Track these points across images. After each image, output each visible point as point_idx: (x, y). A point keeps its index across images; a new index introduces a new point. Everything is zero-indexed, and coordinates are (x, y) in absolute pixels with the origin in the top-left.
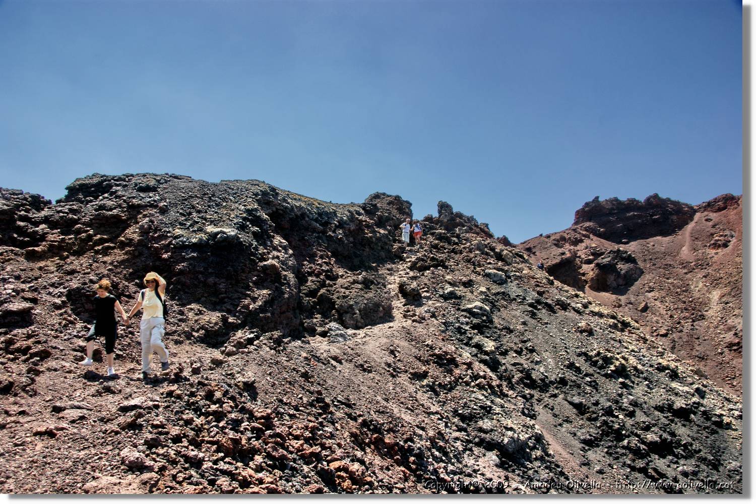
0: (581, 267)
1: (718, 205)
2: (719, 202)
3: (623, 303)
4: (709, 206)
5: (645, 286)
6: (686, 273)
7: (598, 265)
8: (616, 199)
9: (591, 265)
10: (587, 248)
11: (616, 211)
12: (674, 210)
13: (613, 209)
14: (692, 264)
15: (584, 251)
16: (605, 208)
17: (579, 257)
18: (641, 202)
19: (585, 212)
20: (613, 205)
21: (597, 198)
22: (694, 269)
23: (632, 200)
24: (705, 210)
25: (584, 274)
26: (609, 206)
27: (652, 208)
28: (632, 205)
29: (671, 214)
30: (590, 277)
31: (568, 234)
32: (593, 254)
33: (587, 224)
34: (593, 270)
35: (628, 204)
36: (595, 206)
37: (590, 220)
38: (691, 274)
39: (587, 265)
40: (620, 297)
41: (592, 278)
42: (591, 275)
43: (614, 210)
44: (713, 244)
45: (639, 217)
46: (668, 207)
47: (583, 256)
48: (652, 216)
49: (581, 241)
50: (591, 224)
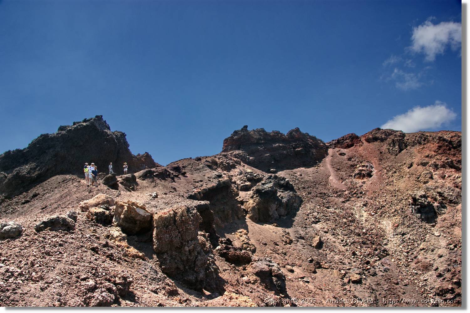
0: (238, 195)
1: (347, 142)
2: (346, 140)
3: (292, 237)
4: (339, 143)
5: (310, 216)
6: (343, 202)
7: (258, 192)
8: (263, 130)
9: (249, 192)
10: (241, 173)
11: (263, 141)
12: (313, 144)
13: (260, 139)
14: (346, 192)
15: (238, 176)
16: (253, 137)
17: (235, 183)
18: (284, 135)
19: (234, 140)
20: (260, 135)
21: (246, 127)
22: (351, 198)
23: (277, 133)
24: (335, 147)
25: (242, 203)
26: (256, 136)
27: (295, 141)
28: (277, 137)
29: (311, 147)
30: (251, 205)
31: (219, 159)
32: (249, 180)
33: (237, 152)
34: (252, 197)
35: (273, 135)
36: (244, 134)
37: (239, 149)
38: (348, 202)
39: (244, 192)
40: (287, 230)
41: (254, 208)
42: (251, 203)
43: (262, 140)
44: (358, 174)
45: (284, 148)
46: (308, 141)
47: (238, 182)
48: (294, 148)
49: (234, 167)
50: (241, 152)
